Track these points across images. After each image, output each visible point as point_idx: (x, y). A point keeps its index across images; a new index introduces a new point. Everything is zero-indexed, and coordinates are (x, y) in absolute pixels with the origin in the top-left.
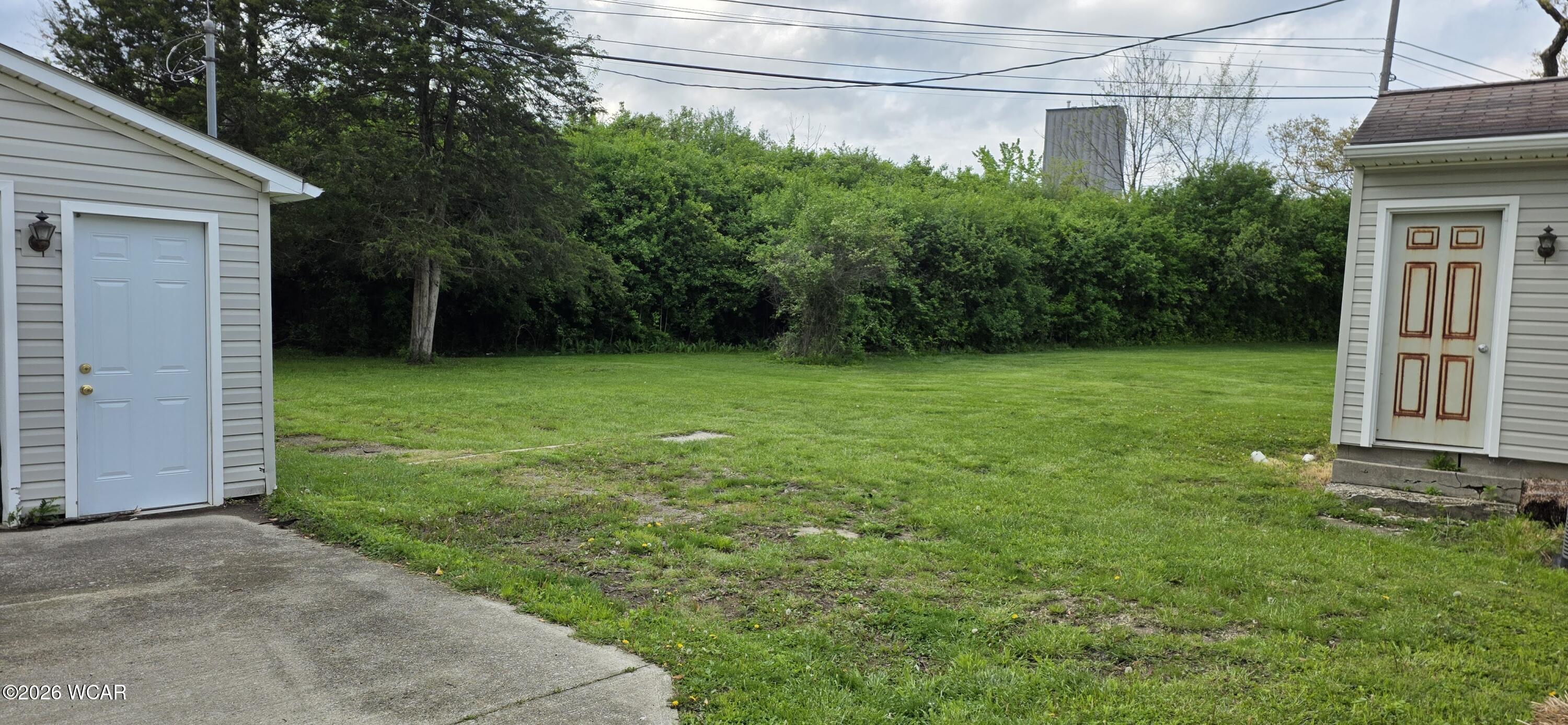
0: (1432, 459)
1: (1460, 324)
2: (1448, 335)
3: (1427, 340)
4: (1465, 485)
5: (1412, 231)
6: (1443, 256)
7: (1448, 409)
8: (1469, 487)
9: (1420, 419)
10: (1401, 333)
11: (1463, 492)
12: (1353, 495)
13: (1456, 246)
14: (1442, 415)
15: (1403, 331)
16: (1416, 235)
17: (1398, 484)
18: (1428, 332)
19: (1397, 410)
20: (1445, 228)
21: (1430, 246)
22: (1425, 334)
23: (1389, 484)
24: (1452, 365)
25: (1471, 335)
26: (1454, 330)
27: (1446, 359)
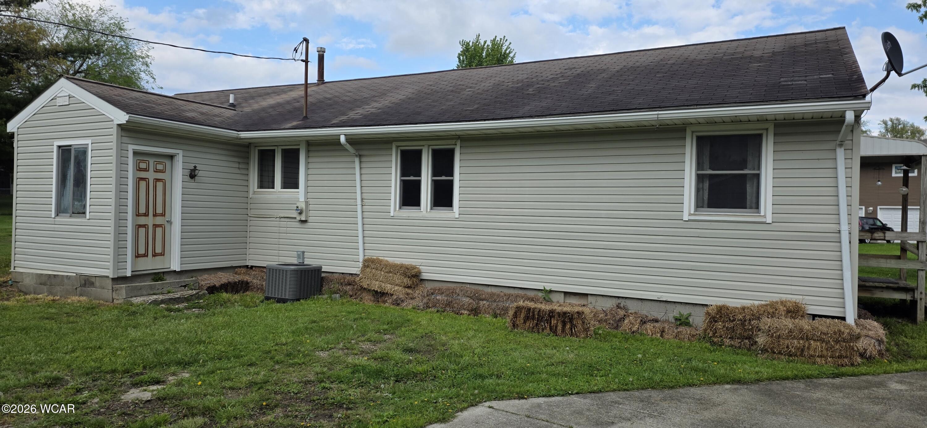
0: (153, 277)
1: (159, 210)
2: (155, 215)
3: (147, 217)
4: (180, 286)
5: (138, 161)
6: (151, 175)
7: (157, 252)
8: (181, 286)
9: (146, 258)
10: (136, 215)
11: (180, 289)
12: (150, 301)
13: (157, 171)
14: (155, 255)
15: (137, 214)
16: (140, 163)
17: (155, 292)
18: (147, 214)
19: (137, 255)
20: (152, 161)
21: (146, 170)
22: (146, 215)
23: (152, 293)
24: (157, 229)
25: (163, 215)
26: (157, 212)
27: (155, 226)
